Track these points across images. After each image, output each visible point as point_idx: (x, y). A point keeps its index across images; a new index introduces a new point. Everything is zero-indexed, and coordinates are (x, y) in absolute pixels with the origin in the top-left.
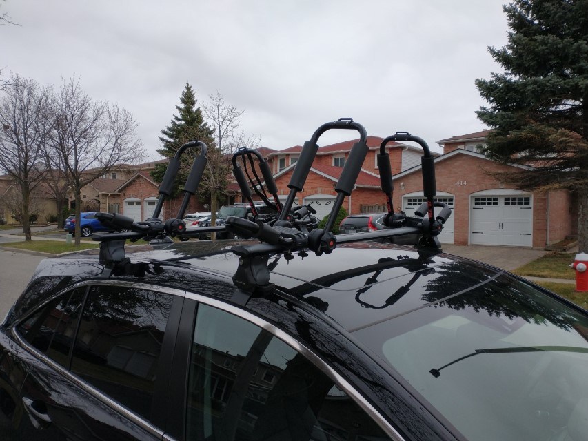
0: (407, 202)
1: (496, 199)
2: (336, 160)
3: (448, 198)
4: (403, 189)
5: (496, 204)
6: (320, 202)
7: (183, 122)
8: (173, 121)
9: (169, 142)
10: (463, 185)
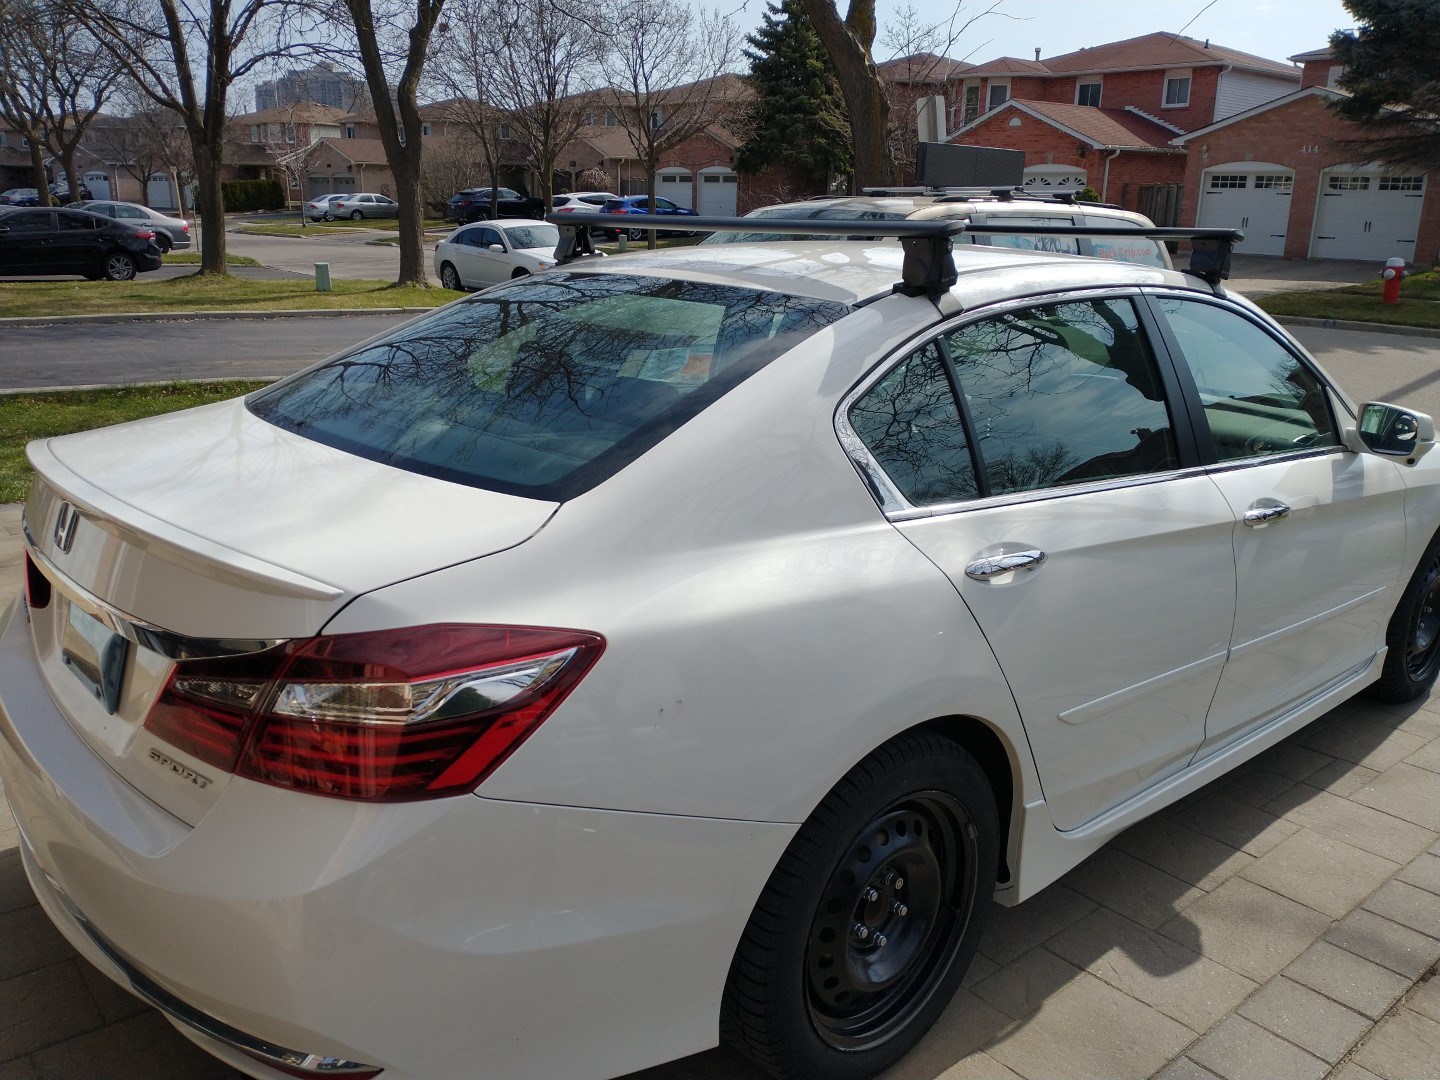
0: (1210, 182)
1: (1366, 180)
2: (1083, 88)
3: (1284, 176)
4: (1205, 156)
5: (1365, 187)
6: (1049, 180)
7: (785, 17)
8: (765, 16)
9: (760, 59)
10: (1313, 153)
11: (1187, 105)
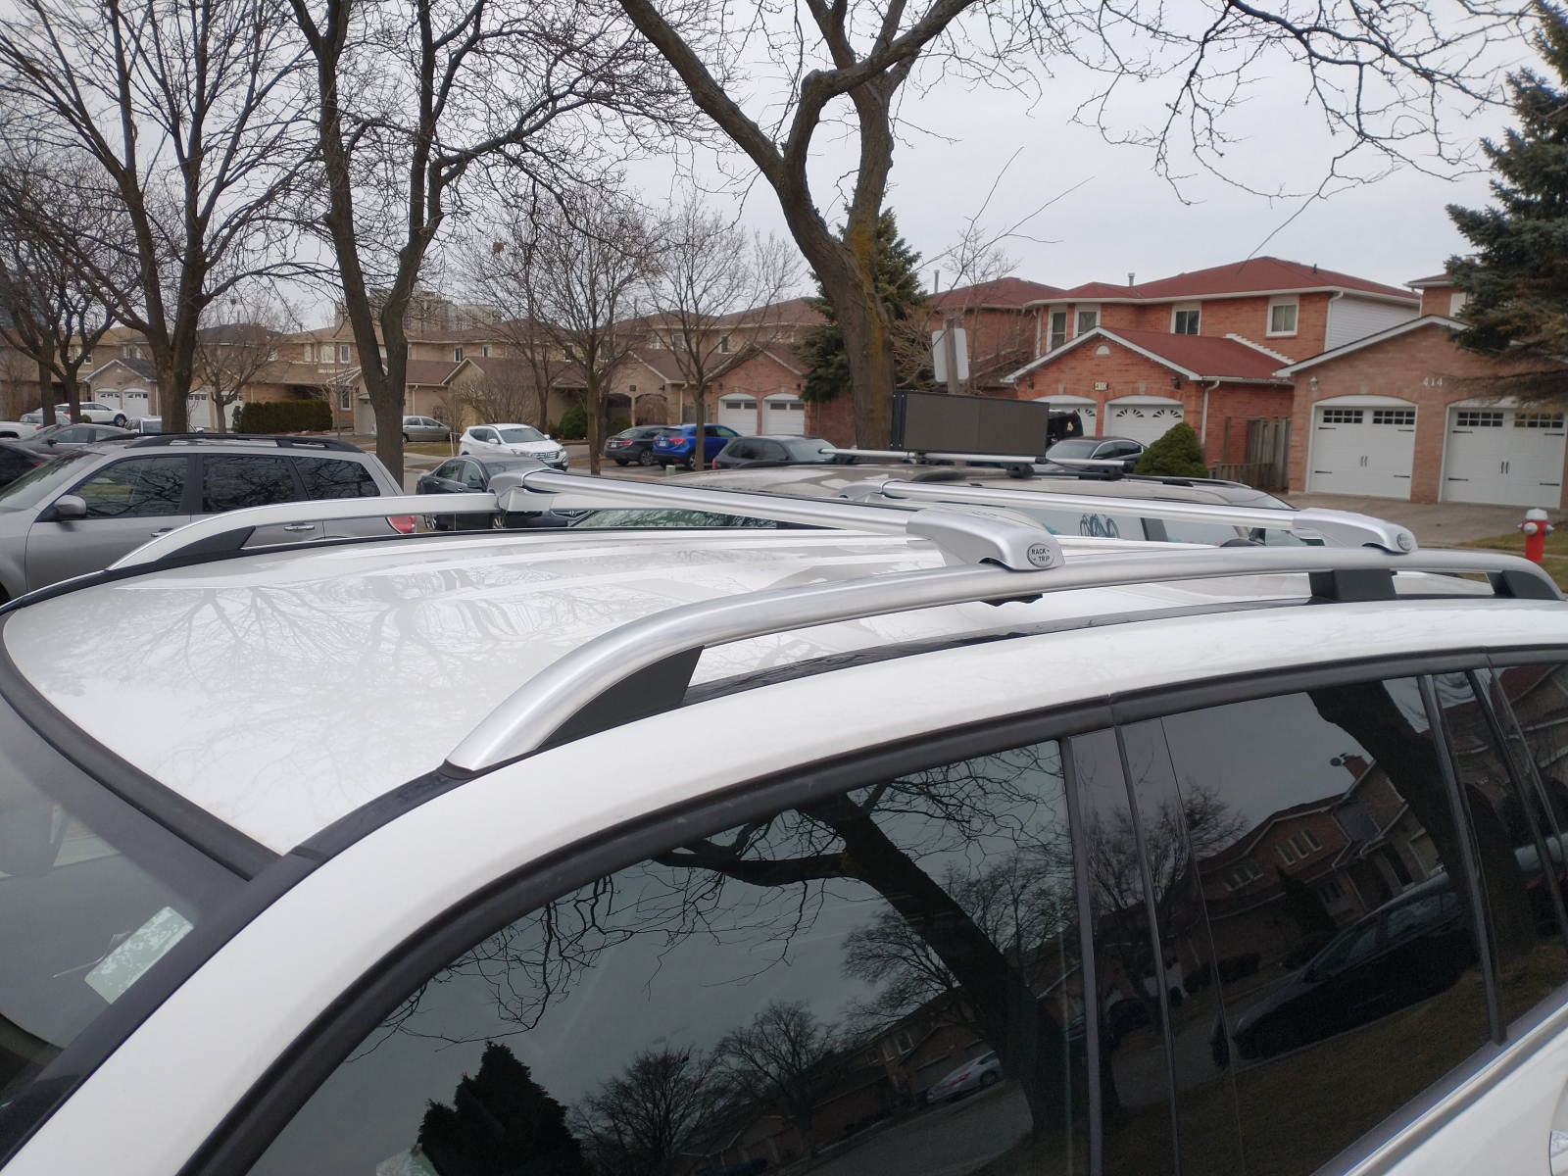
0: (1321, 416)
1: (1499, 416)
2: (1180, 315)
3: (1405, 411)
4: (1314, 389)
5: (1498, 424)
6: (1143, 412)
10: (1437, 386)
11: (1294, 333)
